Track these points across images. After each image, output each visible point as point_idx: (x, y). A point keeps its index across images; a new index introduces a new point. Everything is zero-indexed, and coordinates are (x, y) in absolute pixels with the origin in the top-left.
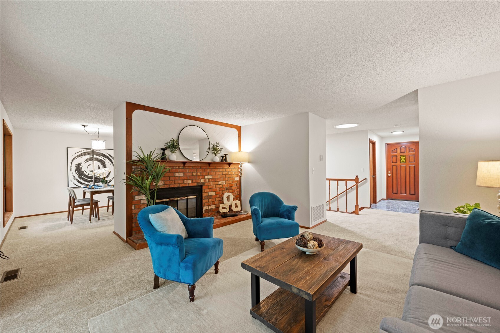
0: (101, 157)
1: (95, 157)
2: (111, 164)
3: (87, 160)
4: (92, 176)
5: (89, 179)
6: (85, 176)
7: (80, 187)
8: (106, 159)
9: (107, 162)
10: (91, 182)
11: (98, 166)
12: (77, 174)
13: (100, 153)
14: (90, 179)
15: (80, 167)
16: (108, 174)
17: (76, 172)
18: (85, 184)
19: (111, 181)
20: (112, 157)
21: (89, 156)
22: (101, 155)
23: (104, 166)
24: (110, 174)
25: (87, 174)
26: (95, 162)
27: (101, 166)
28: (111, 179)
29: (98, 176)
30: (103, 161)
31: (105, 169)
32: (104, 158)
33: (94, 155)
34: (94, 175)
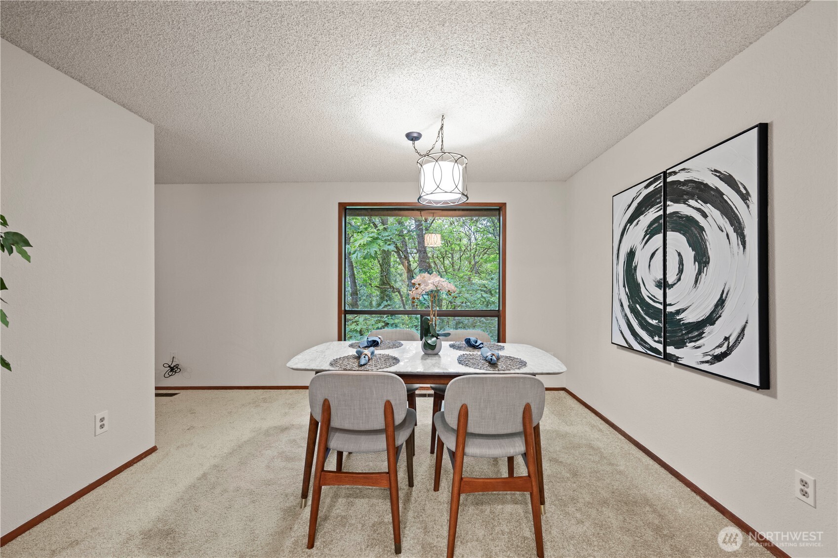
0: (691, 202)
1: (669, 210)
2: (733, 236)
3: (651, 232)
4: (661, 307)
5: (652, 318)
6: (643, 303)
7: (630, 348)
8: (708, 208)
9: (713, 225)
10: (656, 338)
11: (679, 254)
12: (627, 294)
13: (686, 182)
14: (654, 322)
15: (634, 264)
16: (716, 306)
17: (624, 286)
18: (642, 342)
19: (729, 351)
20: (738, 191)
21: (652, 214)
22: (687, 193)
23: (702, 259)
24: (727, 304)
25: (648, 296)
26: (669, 233)
27: (689, 255)
28: (732, 340)
29: (678, 312)
30: (697, 223)
31: (703, 275)
32: (698, 206)
33: (668, 203)
34: (665, 305)
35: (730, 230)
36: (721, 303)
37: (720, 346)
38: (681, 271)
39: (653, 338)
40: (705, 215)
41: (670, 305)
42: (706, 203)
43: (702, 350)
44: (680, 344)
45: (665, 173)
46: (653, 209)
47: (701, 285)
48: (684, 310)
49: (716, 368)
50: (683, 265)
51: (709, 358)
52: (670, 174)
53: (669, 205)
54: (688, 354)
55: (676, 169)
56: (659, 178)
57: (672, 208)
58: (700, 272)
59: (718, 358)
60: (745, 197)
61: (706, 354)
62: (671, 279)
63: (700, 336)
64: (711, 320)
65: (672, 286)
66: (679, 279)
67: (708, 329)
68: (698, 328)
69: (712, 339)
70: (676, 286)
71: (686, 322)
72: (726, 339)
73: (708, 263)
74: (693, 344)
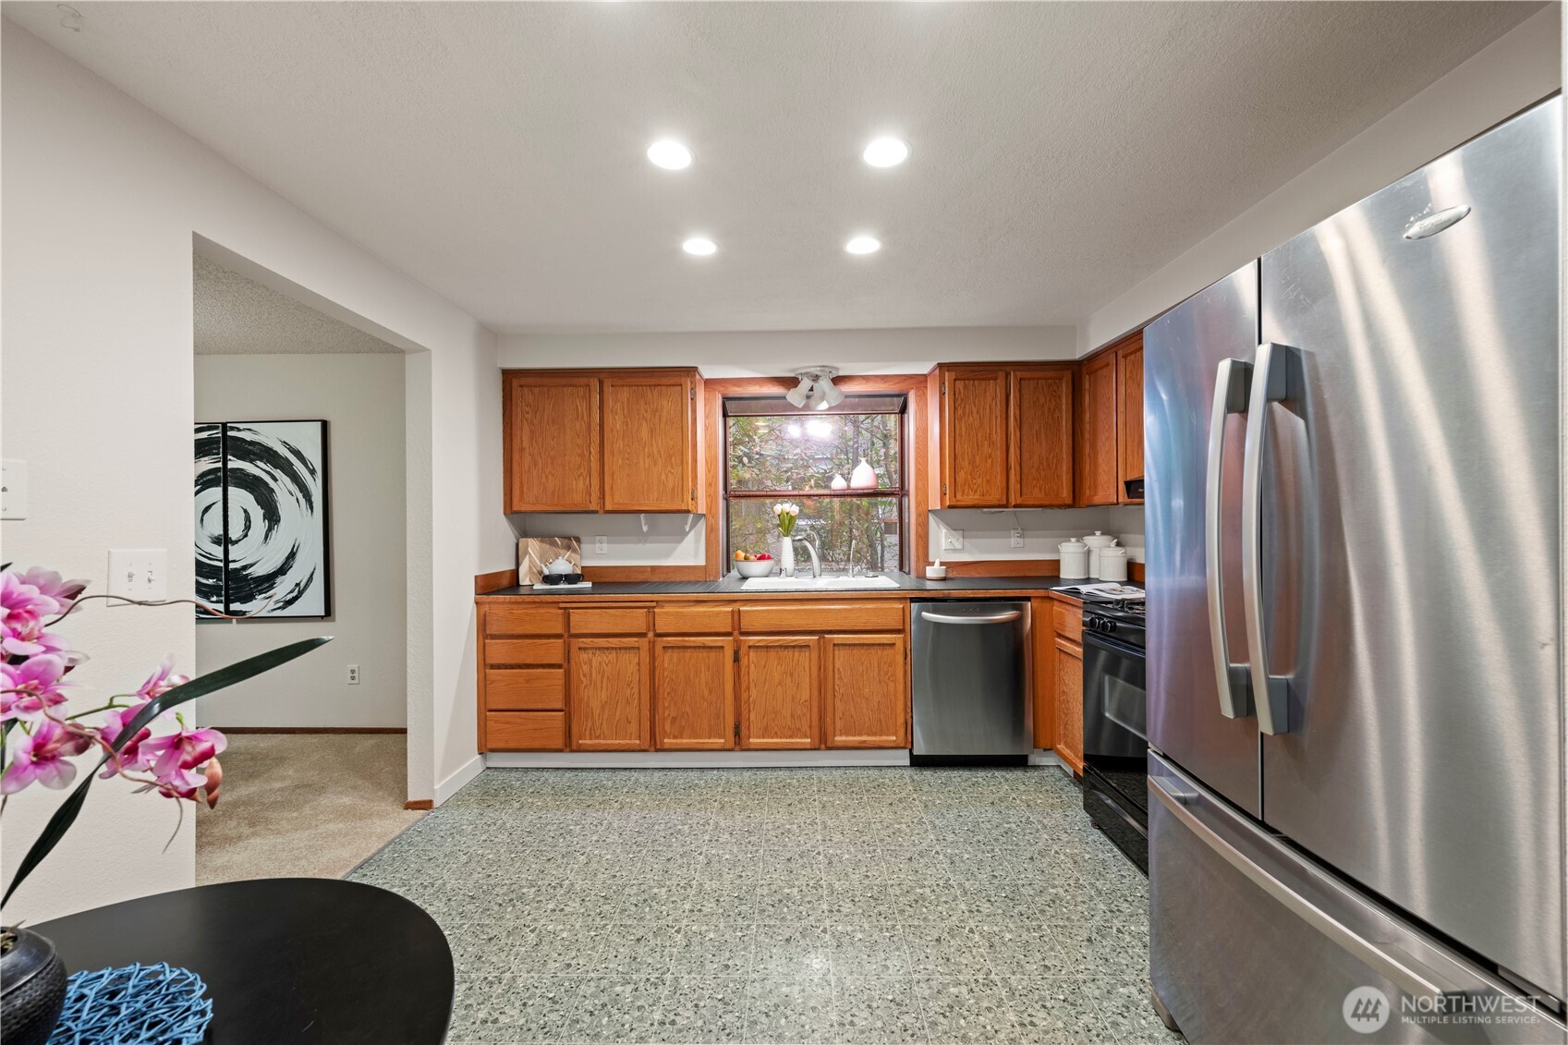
0: (259, 463)
1: (231, 465)
2: (302, 501)
3: (204, 483)
4: (221, 564)
5: (207, 578)
8: (277, 473)
9: (283, 489)
10: (214, 599)
11: (245, 511)
13: (252, 443)
14: (211, 582)
16: (288, 558)
19: (300, 593)
20: (305, 464)
22: (254, 454)
23: (272, 517)
24: (298, 556)
25: (200, 554)
26: (231, 490)
27: (257, 513)
28: (302, 585)
29: (245, 568)
30: (266, 484)
31: (274, 532)
32: (268, 469)
33: (229, 457)
34: (227, 561)
35: (300, 496)
36: (292, 555)
37: (292, 592)
38: (248, 527)
39: (208, 599)
40: (275, 479)
41: (234, 561)
42: (276, 468)
43: (275, 599)
44: (248, 598)
45: (224, 425)
46: (206, 458)
47: (271, 541)
48: (252, 565)
49: (289, 611)
50: (250, 522)
51: (281, 604)
52: (232, 429)
53: (230, 460)
54: (257, 606)
55: (241, 426)
56: (217, 428)
57: (234, 463)
58: (270, 529)
59: (289, 603)
60: (312, 472)
61: (277, 602)
62: (234, 534)
63: (271, 587)
64: (282, 571)
65: (237, 542)
66: (246, 536)
67: (279, 580)
68: (268, 581)
69: (283, 587)
70: (241, 542)
71: (254, 576)
72: (297, 585)
73: (279, 521)
74: (263, 595)
